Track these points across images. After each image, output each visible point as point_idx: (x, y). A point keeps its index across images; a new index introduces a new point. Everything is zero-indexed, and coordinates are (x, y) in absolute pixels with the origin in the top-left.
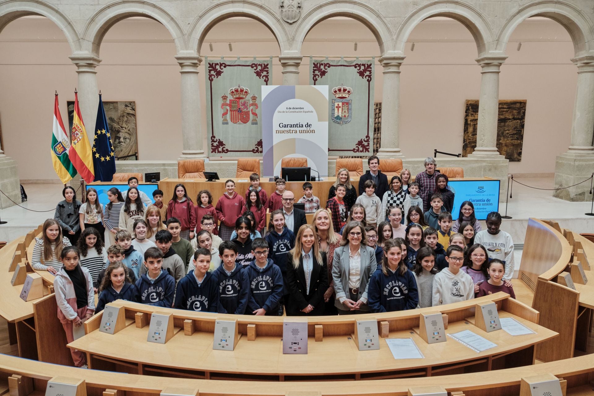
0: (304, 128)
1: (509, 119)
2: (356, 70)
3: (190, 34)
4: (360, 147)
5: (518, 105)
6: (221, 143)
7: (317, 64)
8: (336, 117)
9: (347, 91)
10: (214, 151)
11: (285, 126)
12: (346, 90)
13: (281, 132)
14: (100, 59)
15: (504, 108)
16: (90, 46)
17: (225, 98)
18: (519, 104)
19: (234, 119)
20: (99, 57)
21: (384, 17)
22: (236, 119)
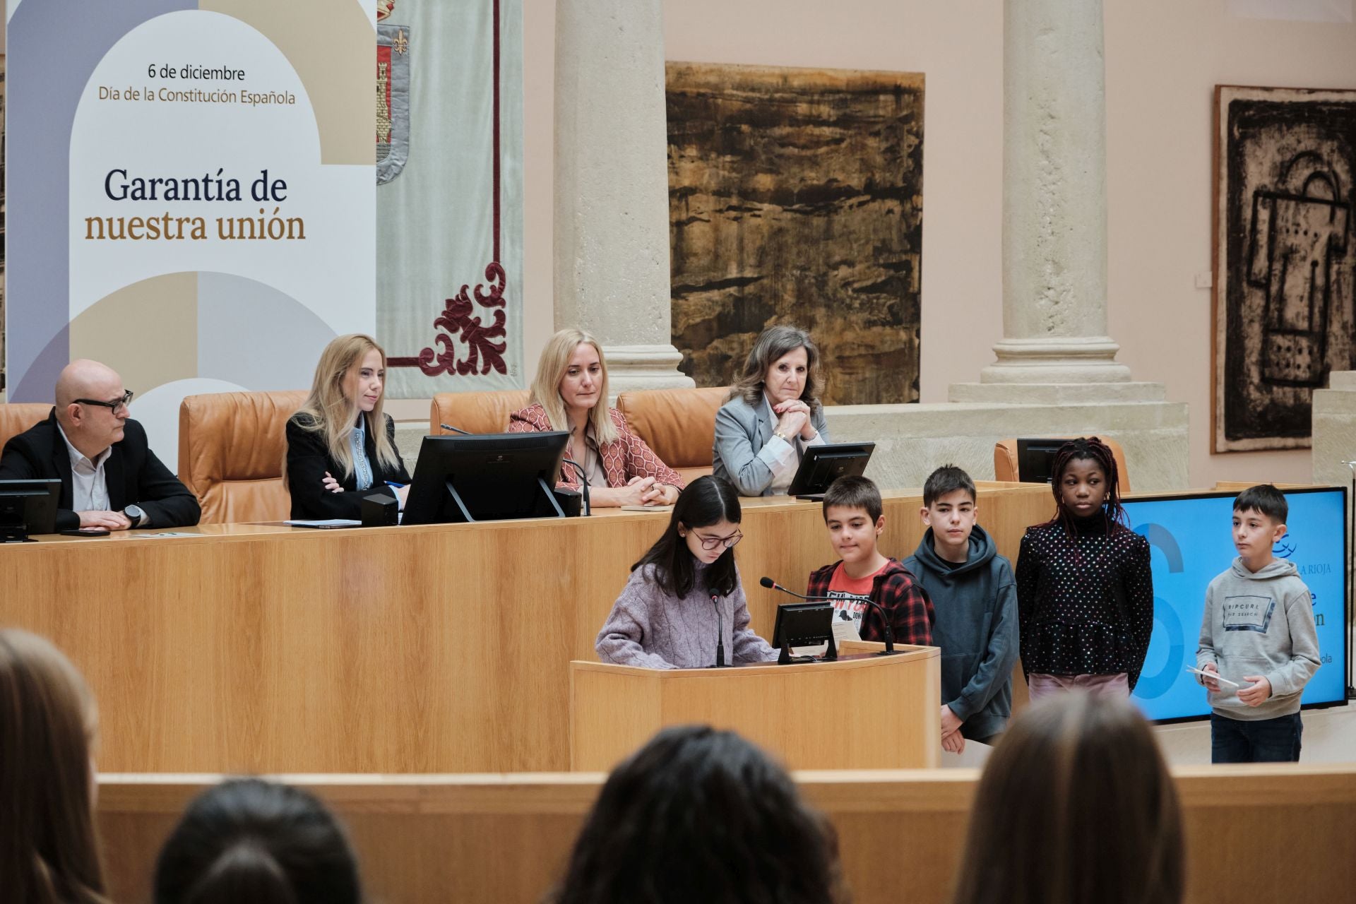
0: (247, 206)
11: (141, 191)
13: (116, 232)
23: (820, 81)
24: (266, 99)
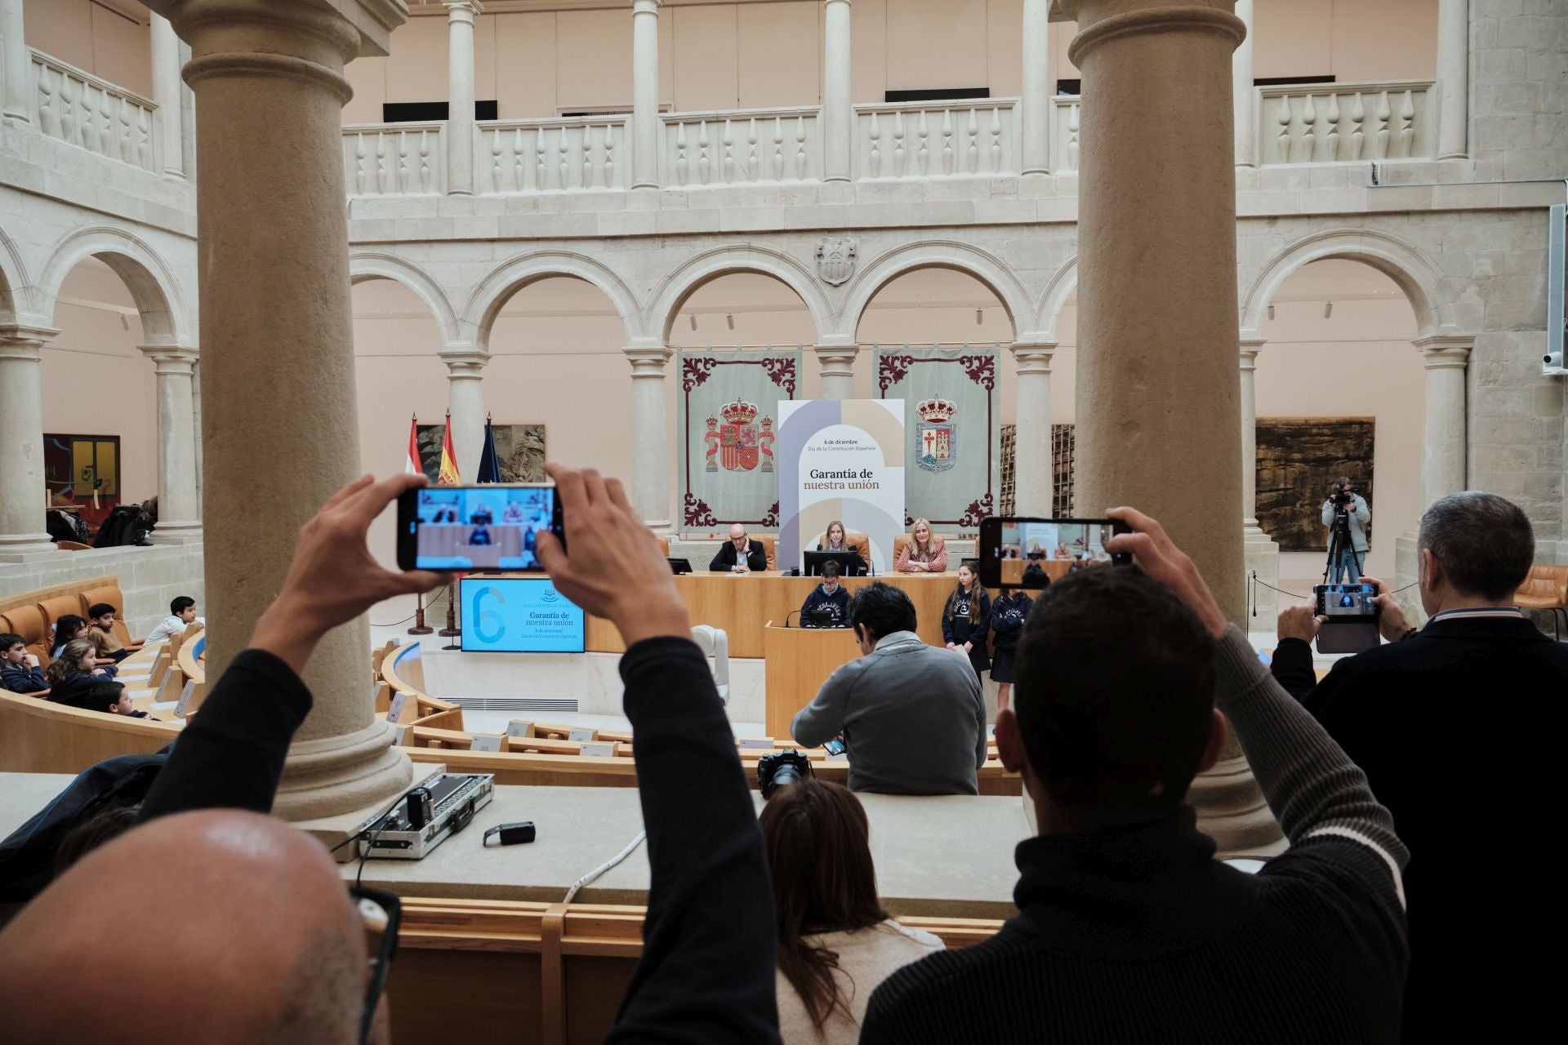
0: (858, 479)
1: (1337, 459)
2: (964, 368)
3: (652, 308)
4: (973, 516)
5: (1356, 429)
6: (703, 508)
7: (888, 357)
8: (925, 458)
9: (945, 409)
10: (689, 521)
11: (823, 475)
12: (944, 406)
13: (814, 486)
14: (489, 353)
15: (1323, 435)
16: (474, 331)
17: (712, 422)
18: (1357, 426)
19: (728, 462)
20: (487, 351)
21: (1015, 270)
22: (732, 462)
23: (1323, 421)
24: (865, 449)
